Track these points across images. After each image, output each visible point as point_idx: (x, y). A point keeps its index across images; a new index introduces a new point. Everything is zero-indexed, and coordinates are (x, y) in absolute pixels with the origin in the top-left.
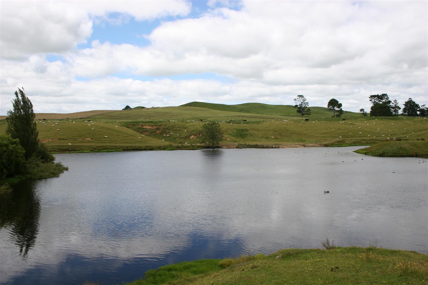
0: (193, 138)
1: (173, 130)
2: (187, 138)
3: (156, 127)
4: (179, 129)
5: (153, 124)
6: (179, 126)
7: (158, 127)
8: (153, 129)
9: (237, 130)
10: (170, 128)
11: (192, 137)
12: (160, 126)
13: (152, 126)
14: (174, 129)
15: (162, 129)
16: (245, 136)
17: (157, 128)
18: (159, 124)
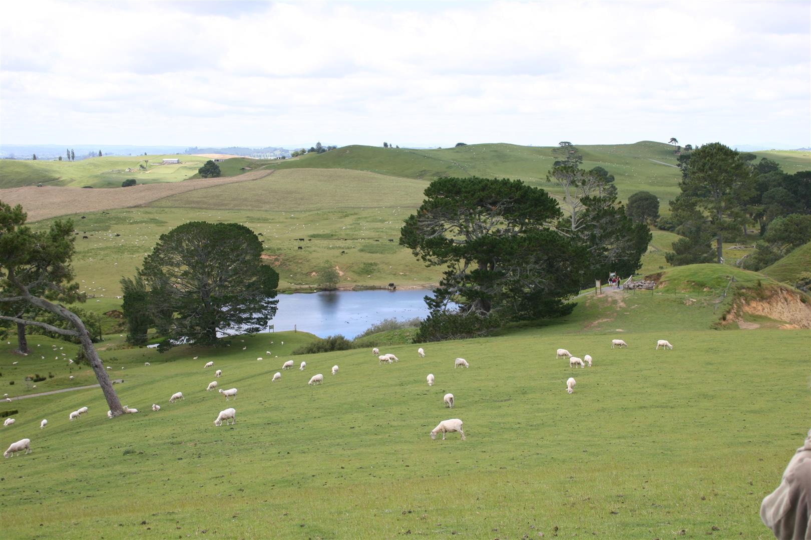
0: (314, 275)
1: (294, 263)
2: (308, 274)
3: (274, 257)
4: (301, 261)
5: (271, 253)
6: (301, 257)
7: (276, 257)
8: (271, 260)
9: (365, 264)
10: (290, 259)
11: (314, 273)
12: (279, 256)
13: (269, 256)
14: (295, 261)
15: (281, 260)
16: (371, 272)
17: (275, 259)
18: (278, 252)
